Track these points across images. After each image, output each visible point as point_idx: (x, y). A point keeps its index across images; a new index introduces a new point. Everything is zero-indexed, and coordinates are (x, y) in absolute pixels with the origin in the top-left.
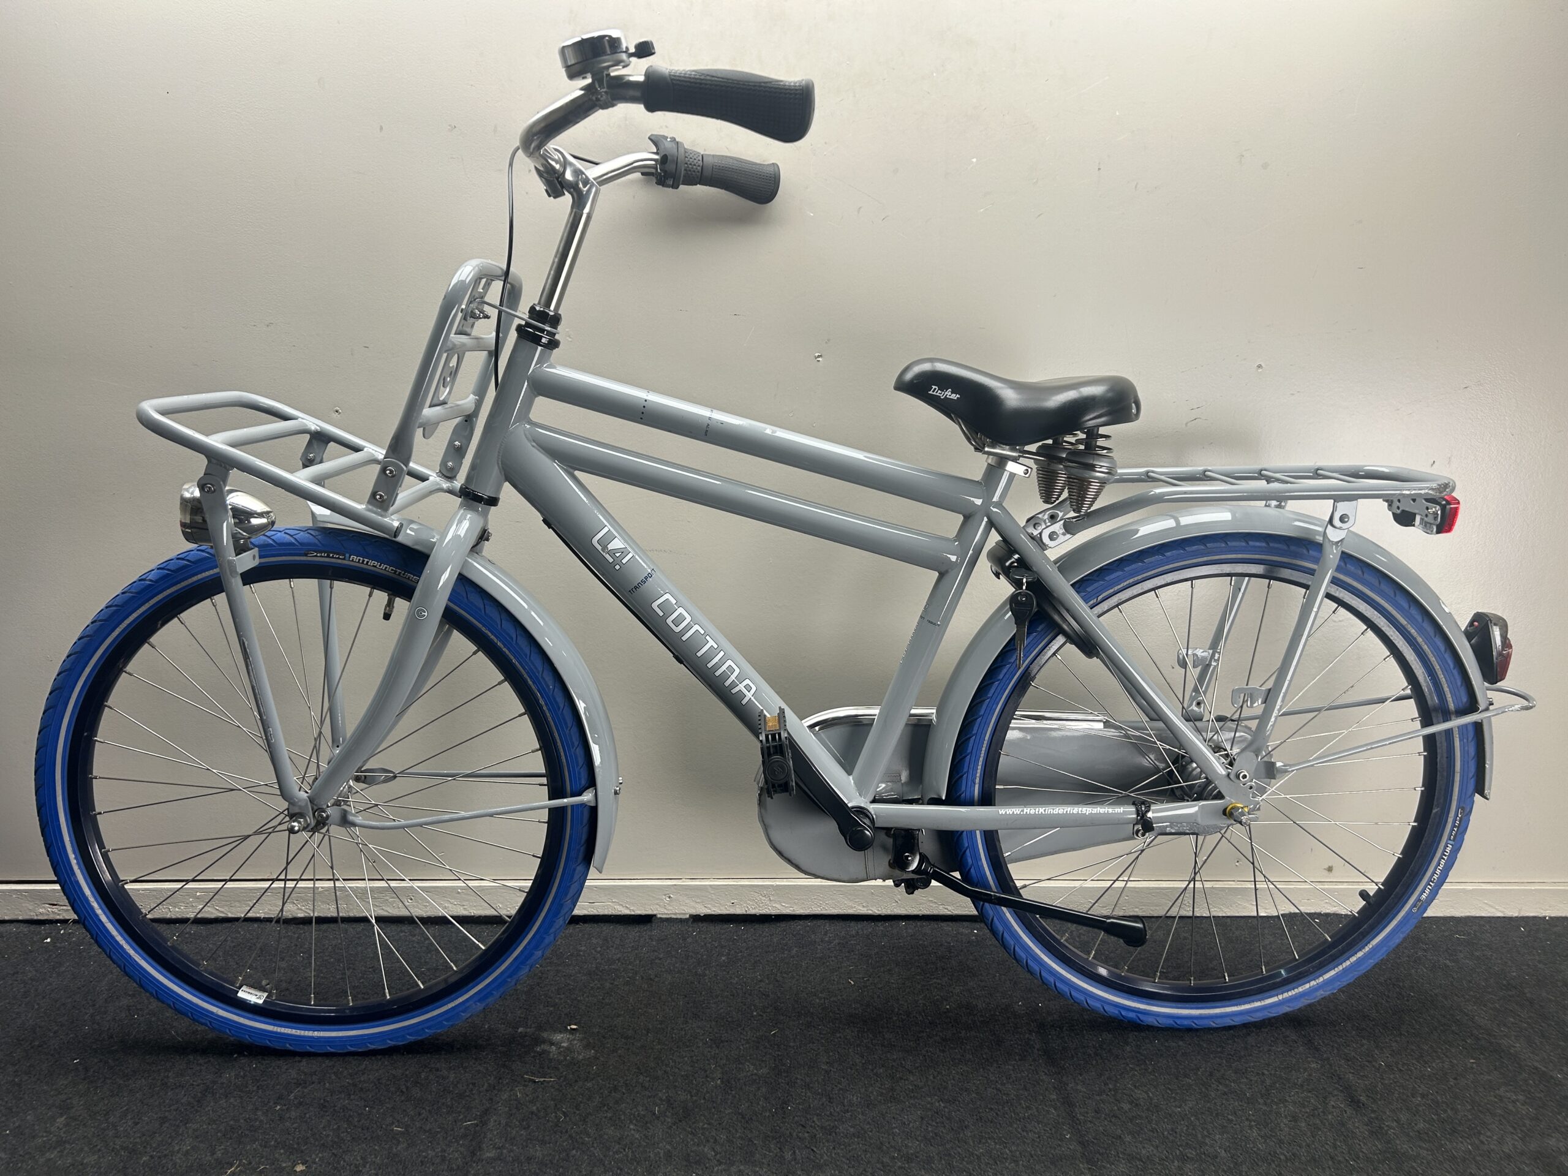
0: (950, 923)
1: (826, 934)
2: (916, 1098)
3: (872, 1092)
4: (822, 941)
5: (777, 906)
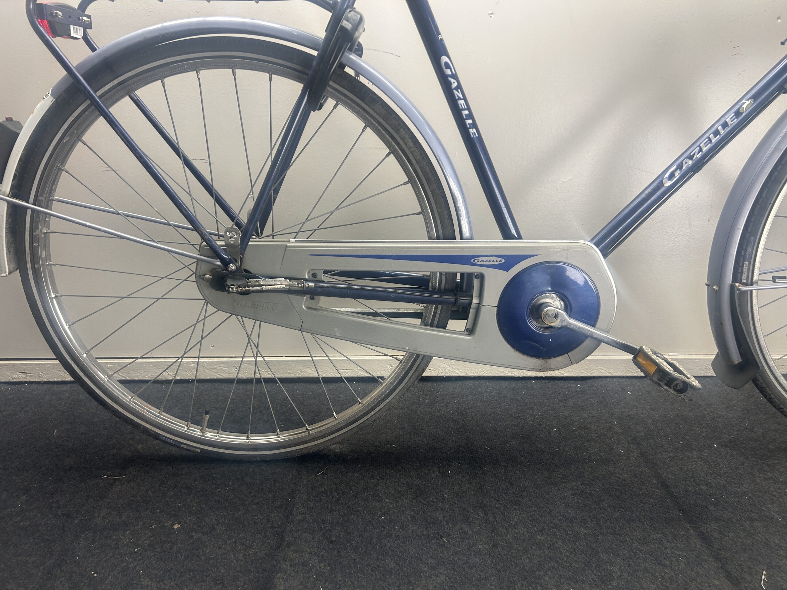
0: (562, 381)
1: (487, 387)
2: (566, 483)
3: (537, 479)
4: (486, 392)
5: (457, 371)
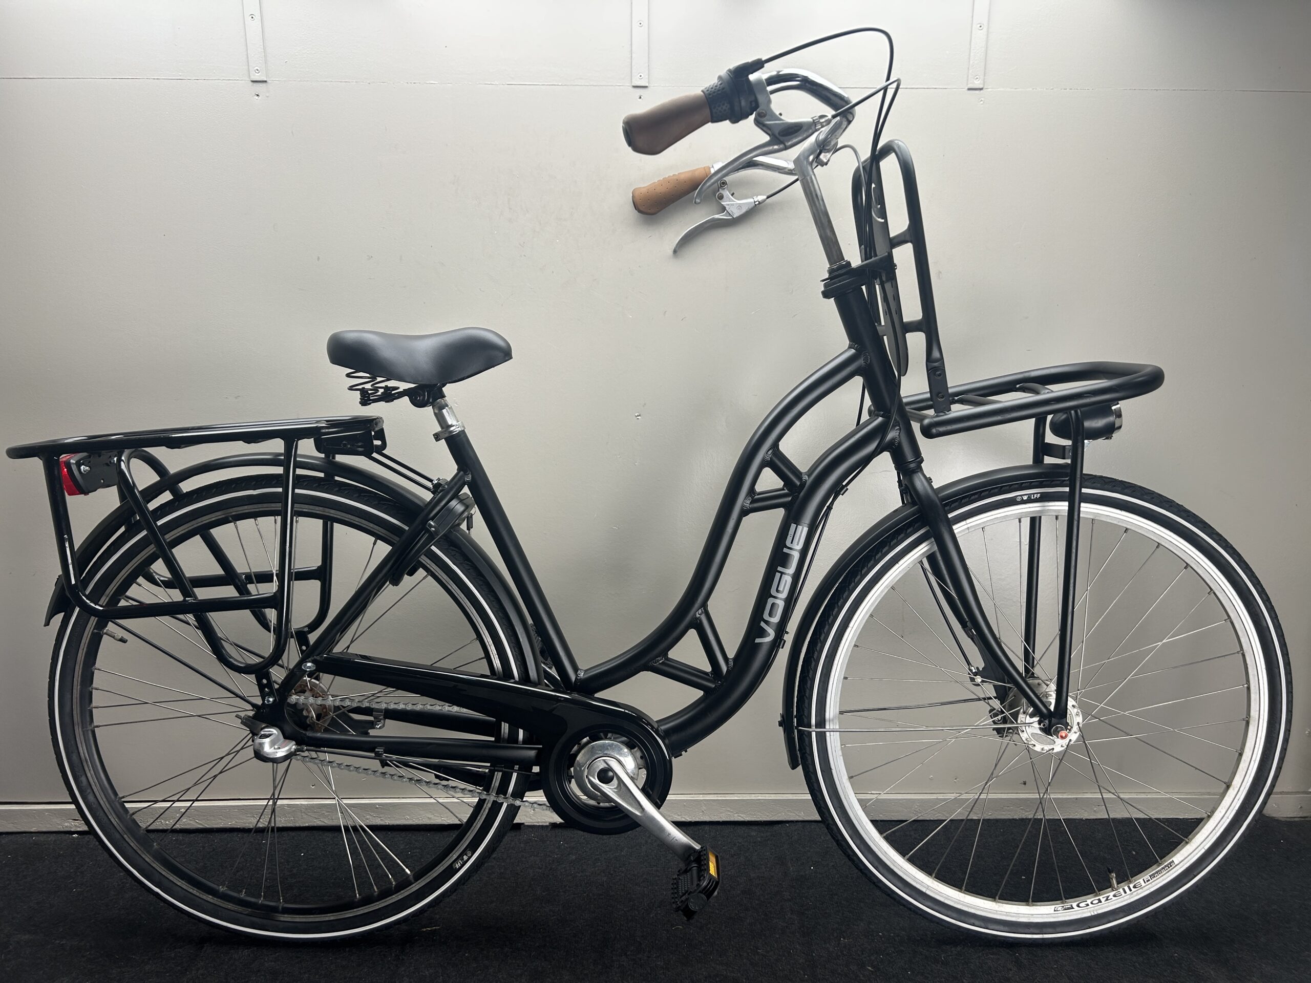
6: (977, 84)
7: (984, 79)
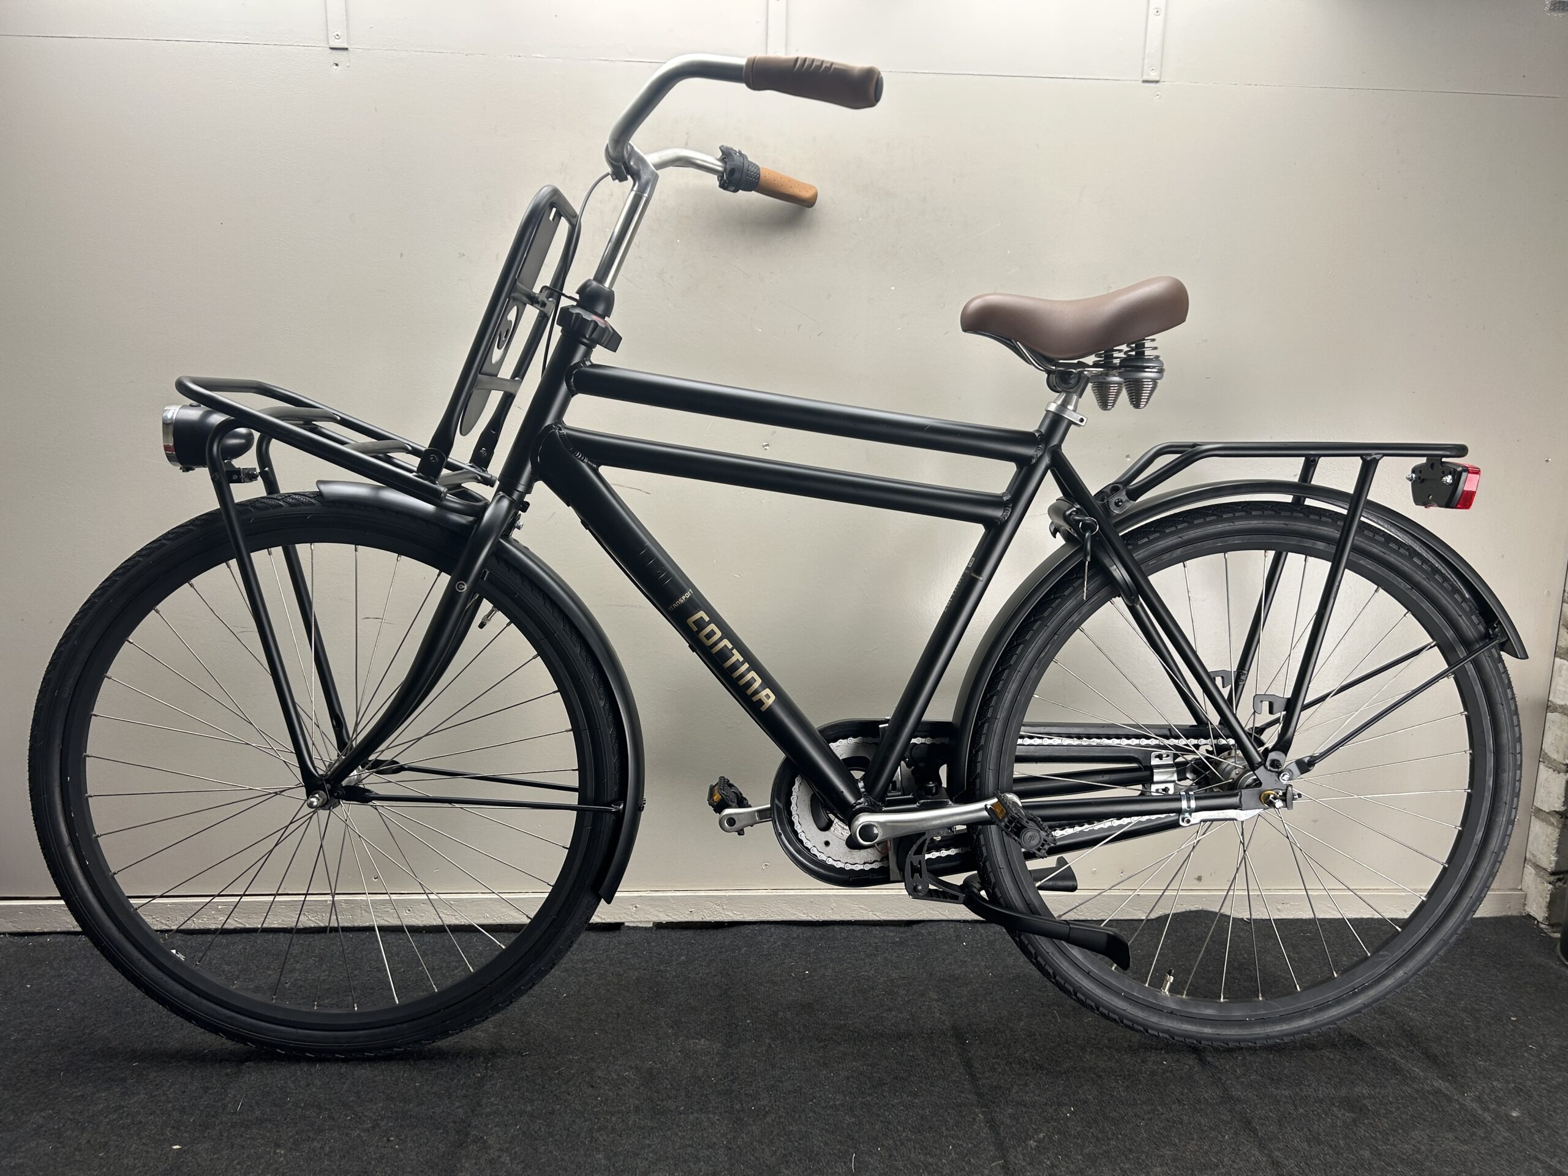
6: (1153, 76)
7: (1161, 71)
